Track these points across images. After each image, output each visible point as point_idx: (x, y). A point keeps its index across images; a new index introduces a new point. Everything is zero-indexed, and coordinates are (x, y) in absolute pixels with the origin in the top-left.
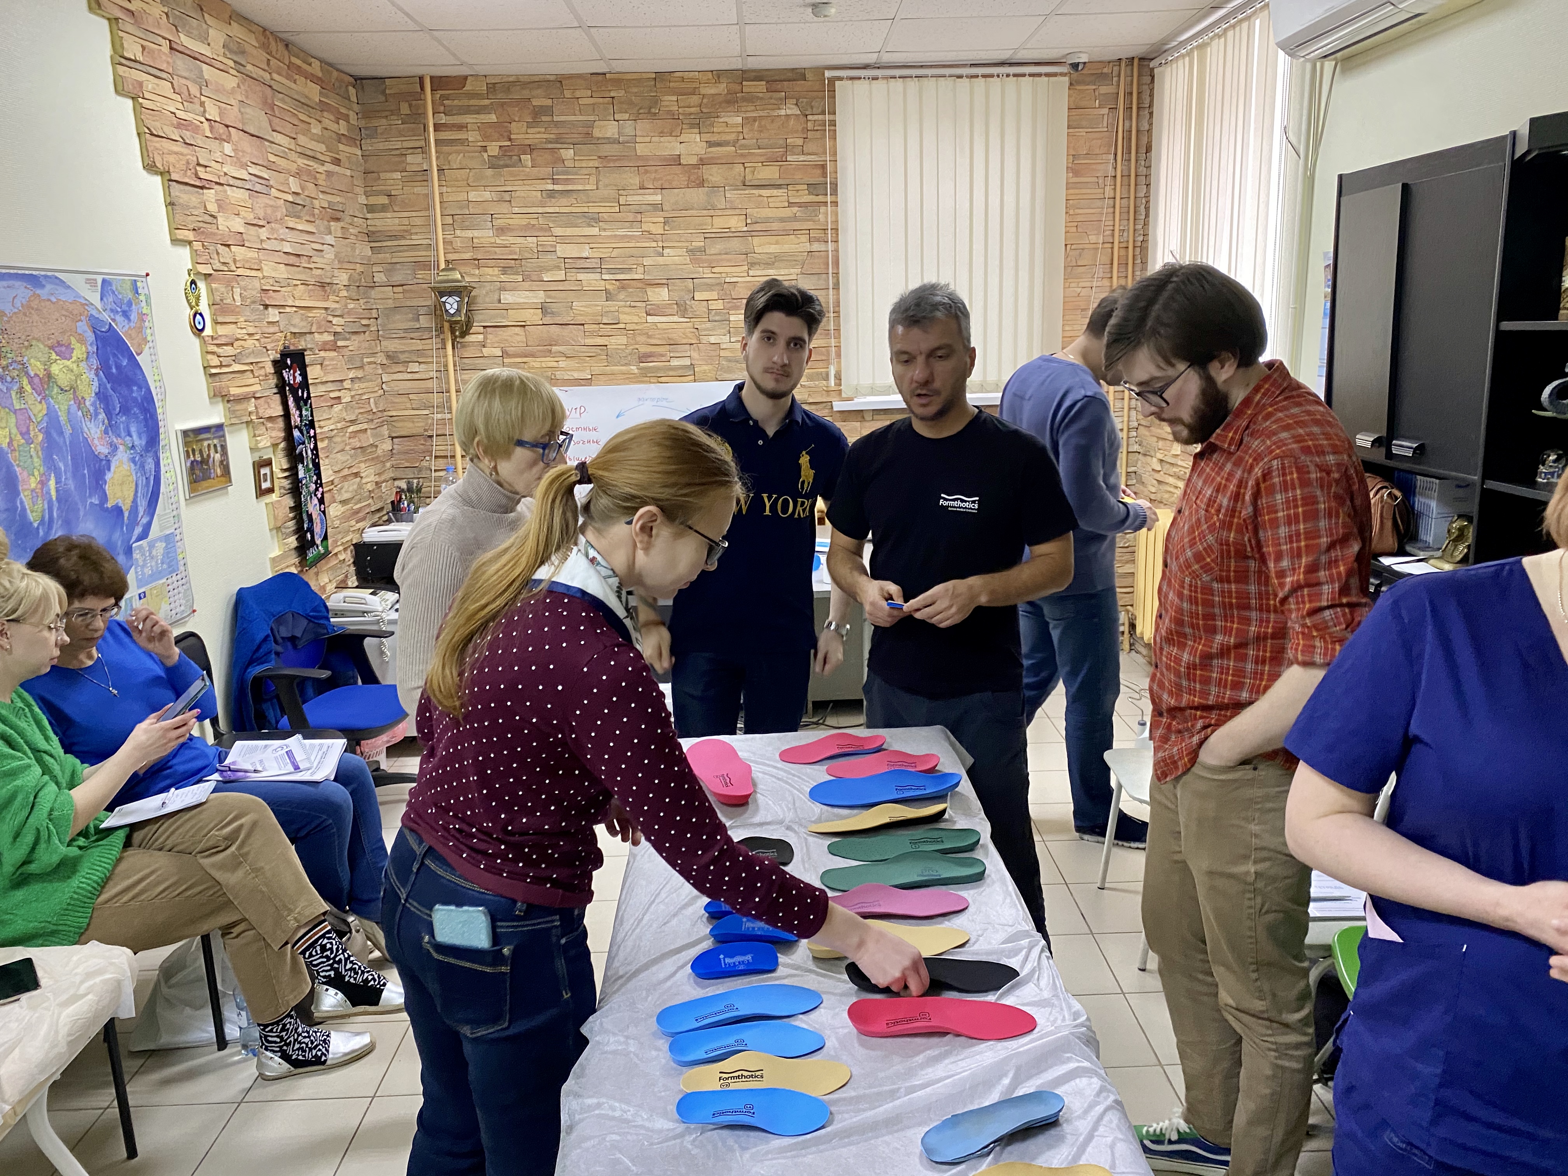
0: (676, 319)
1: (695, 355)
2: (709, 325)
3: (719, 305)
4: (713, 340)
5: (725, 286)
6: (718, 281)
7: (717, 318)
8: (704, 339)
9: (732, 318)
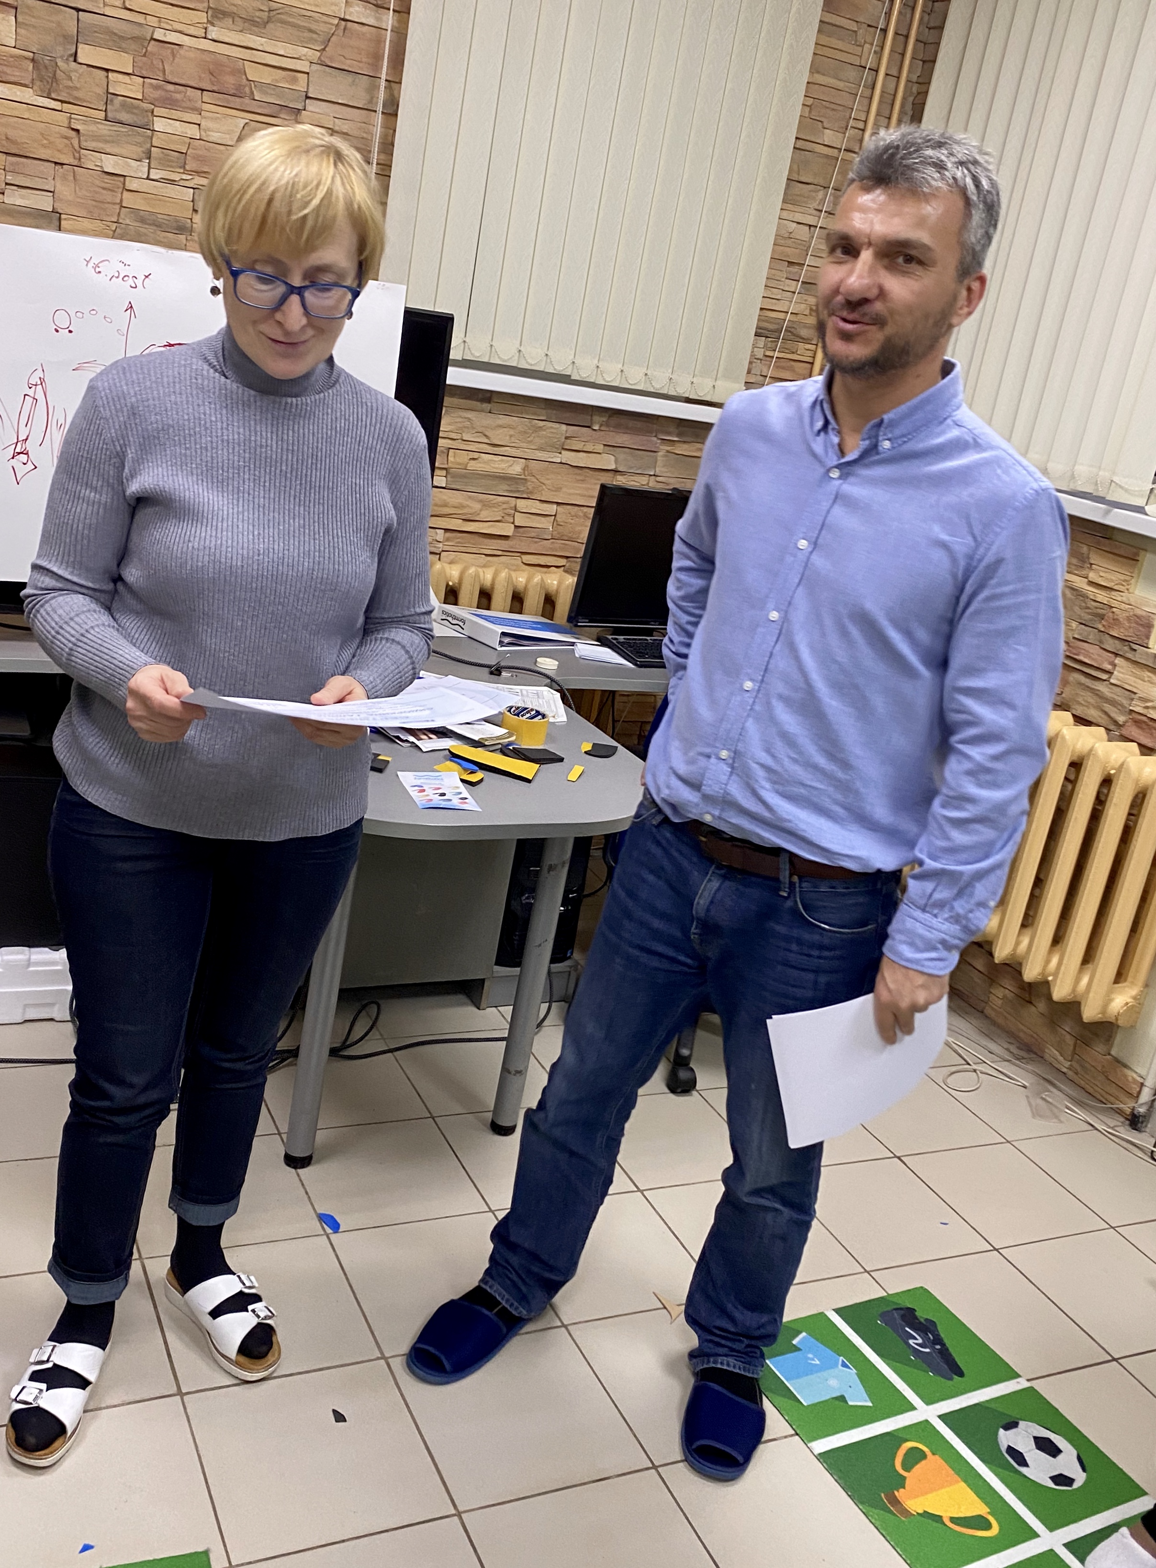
0: (27, 95)
1: (65, 190)
2: (105, 129)
3: (130, 87)
4: (110, 164)
5: (152, 47)
6: (137, 31)
7: (124, 117)
8: (91, 160)
9: (159, 125)
